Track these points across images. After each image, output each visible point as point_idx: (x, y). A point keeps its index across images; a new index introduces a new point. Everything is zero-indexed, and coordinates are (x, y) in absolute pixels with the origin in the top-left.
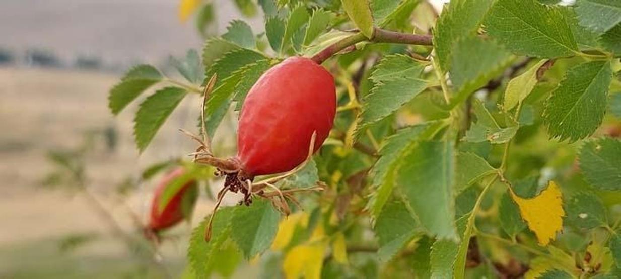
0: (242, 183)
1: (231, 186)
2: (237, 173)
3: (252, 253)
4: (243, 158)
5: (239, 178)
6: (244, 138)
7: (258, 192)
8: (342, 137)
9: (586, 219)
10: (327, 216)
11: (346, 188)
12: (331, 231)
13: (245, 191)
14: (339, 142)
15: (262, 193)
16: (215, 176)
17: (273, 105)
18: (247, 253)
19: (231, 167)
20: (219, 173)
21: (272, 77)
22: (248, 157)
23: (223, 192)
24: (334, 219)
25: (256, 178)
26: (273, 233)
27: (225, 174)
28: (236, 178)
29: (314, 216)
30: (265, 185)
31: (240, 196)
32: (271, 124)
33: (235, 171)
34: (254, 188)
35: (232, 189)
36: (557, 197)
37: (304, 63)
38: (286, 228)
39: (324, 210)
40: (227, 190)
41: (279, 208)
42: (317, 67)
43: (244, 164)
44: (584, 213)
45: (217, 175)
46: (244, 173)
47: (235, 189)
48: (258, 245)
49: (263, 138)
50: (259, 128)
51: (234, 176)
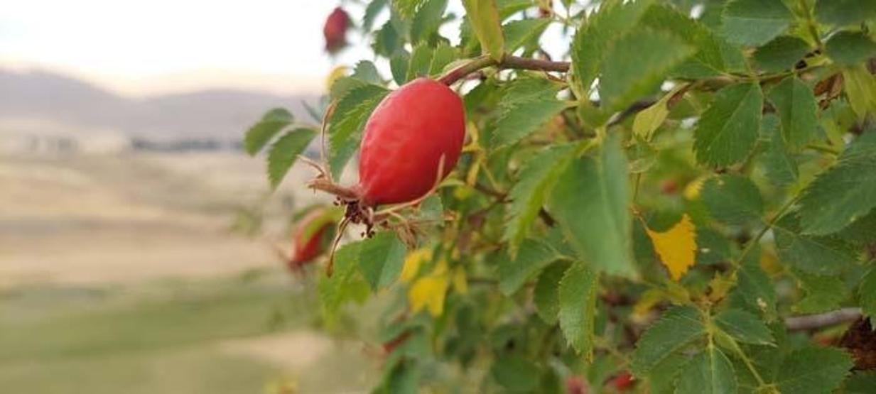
0: (363, 212)
1: (353, 217)
2: (358, 201)
3: (379, 287)
4: (365, 186)
5: (360, 206)
6: (366, 163)
7: (381, 222)
8: (464, 178)
9: (707, 254)
10: (450, 251)
11: (466, 226)
12: (453, 265)
13: (366, 221)
14: (461, 183)
15: (385, 224)
16: (334, 206)
17: (397, 126)
18: (374, 286)
19: (351, 194)
20: (339, 202)
21: (396, 98)
22: (370, 185)
23: (344, 225)
24: (455, 254)
25: (379, 207)
26: (399, 267)
27: (346, 203)
28: (357, 207)
29: (438, 252)
30: (387, 215)
31: (363, 228)
32: (394, 147)
33: (355, 200)
34: (377, 218)
35: (354, 220)
36: (690, 231)
37: (431, 84)
38: (412, 262)
39: (447, 246)
40: (348, 222)
41: (406, 242)
42: (445, 89)
43: (366, 191)
44: (706, 247)
45: (336, 204)
46: (366, 201)
47: (356, 220)
48: (384, 280)
49: (385, 163)
50: (382, 152)
51: (355, 205)
